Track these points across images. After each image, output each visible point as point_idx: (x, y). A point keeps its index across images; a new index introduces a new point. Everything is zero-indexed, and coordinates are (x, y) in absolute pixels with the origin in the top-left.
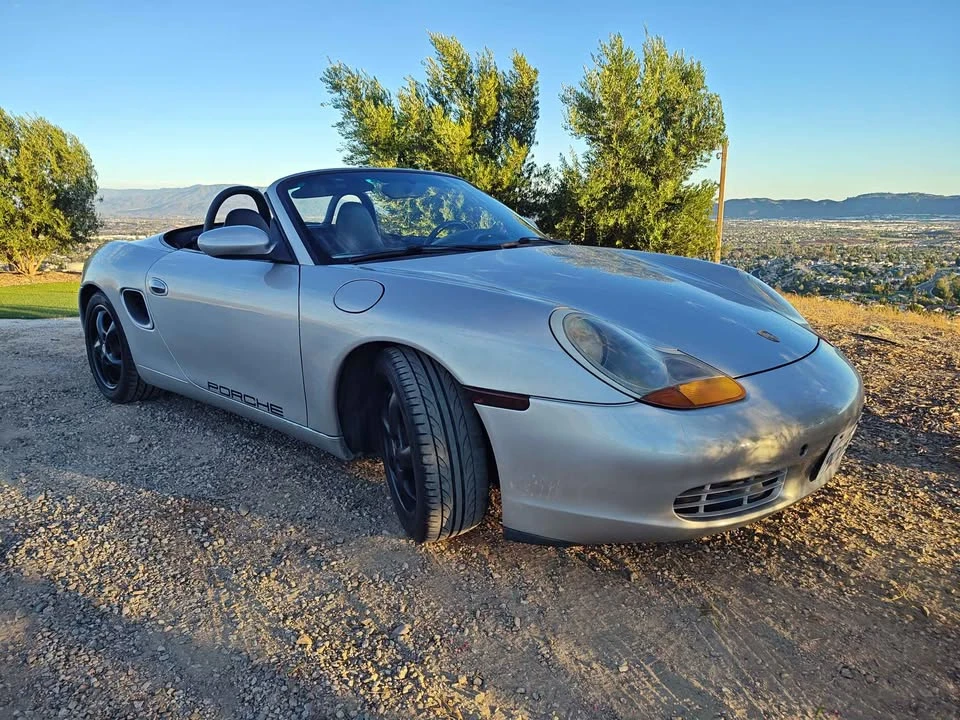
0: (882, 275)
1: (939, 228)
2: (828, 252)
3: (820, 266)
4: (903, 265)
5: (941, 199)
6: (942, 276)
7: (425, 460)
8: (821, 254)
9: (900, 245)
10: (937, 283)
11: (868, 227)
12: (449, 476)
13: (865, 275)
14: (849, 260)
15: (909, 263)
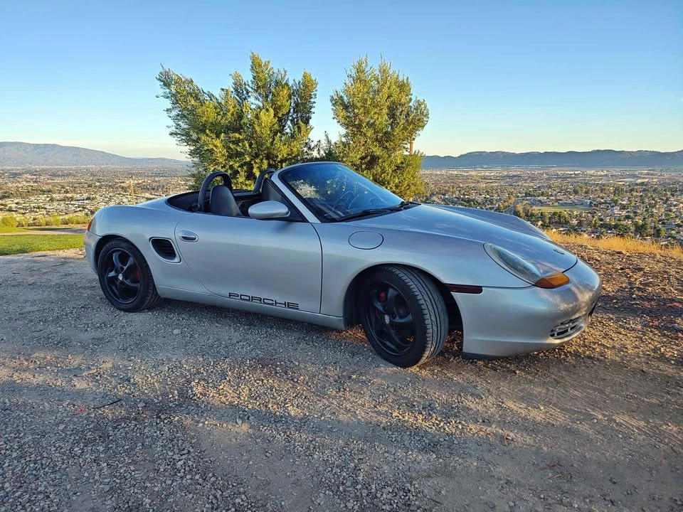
0: (483, 204)
1: (515, 173)
2: (451, 190)
3: (447, 199)
4: (496, 197)
5: (514, 155)
6: (518, 203)
7: (426, 322)
8: (447, 191)
9: (493, 184)
10: (515, 207)
11: (473, 173)
13: (474, 204)
14: (464, 195)
15: (499, 196)
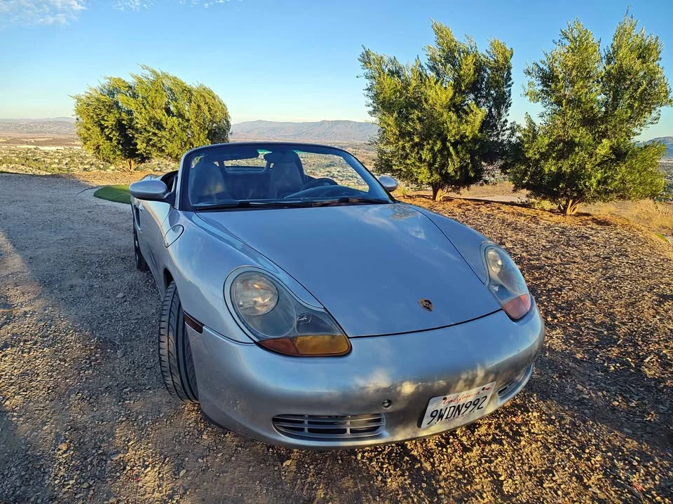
12: (176, 365)
